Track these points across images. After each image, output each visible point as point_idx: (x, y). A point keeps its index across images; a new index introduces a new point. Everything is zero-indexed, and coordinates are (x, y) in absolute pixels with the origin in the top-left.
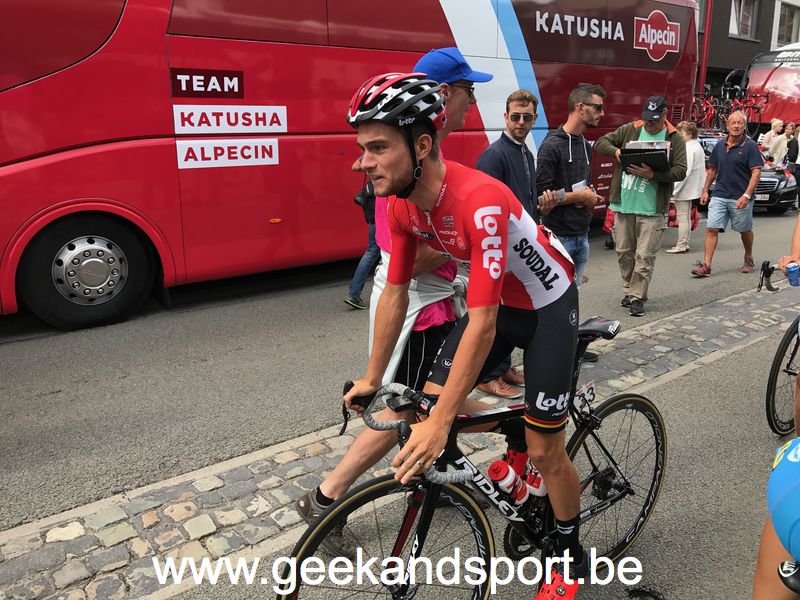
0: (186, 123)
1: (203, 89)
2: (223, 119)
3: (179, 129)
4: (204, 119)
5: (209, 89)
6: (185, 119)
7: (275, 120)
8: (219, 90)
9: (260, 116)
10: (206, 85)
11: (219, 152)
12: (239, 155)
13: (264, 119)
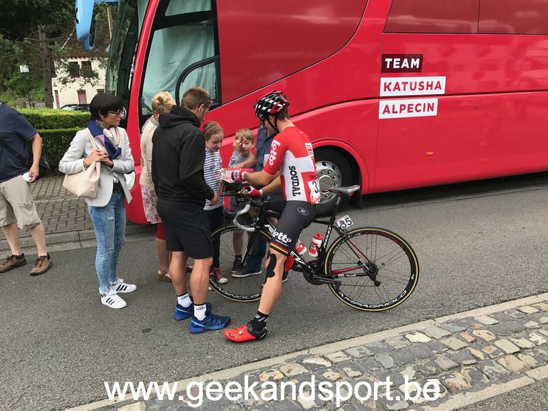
0: (387, 89)
1: (398, 67)
2: (408, 86)
3: (382, 94)
4: (397, 87)
5: (402, 67)
6: (387, 87)
7: (438, 86)
8: (408, 67)
9: (430, 83)
10: (400, 65)
11: (403, 107)
12: (414, 110)
13: (431, 86)
